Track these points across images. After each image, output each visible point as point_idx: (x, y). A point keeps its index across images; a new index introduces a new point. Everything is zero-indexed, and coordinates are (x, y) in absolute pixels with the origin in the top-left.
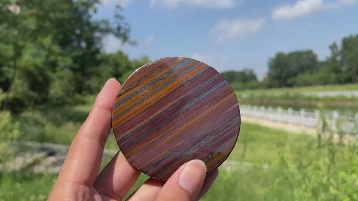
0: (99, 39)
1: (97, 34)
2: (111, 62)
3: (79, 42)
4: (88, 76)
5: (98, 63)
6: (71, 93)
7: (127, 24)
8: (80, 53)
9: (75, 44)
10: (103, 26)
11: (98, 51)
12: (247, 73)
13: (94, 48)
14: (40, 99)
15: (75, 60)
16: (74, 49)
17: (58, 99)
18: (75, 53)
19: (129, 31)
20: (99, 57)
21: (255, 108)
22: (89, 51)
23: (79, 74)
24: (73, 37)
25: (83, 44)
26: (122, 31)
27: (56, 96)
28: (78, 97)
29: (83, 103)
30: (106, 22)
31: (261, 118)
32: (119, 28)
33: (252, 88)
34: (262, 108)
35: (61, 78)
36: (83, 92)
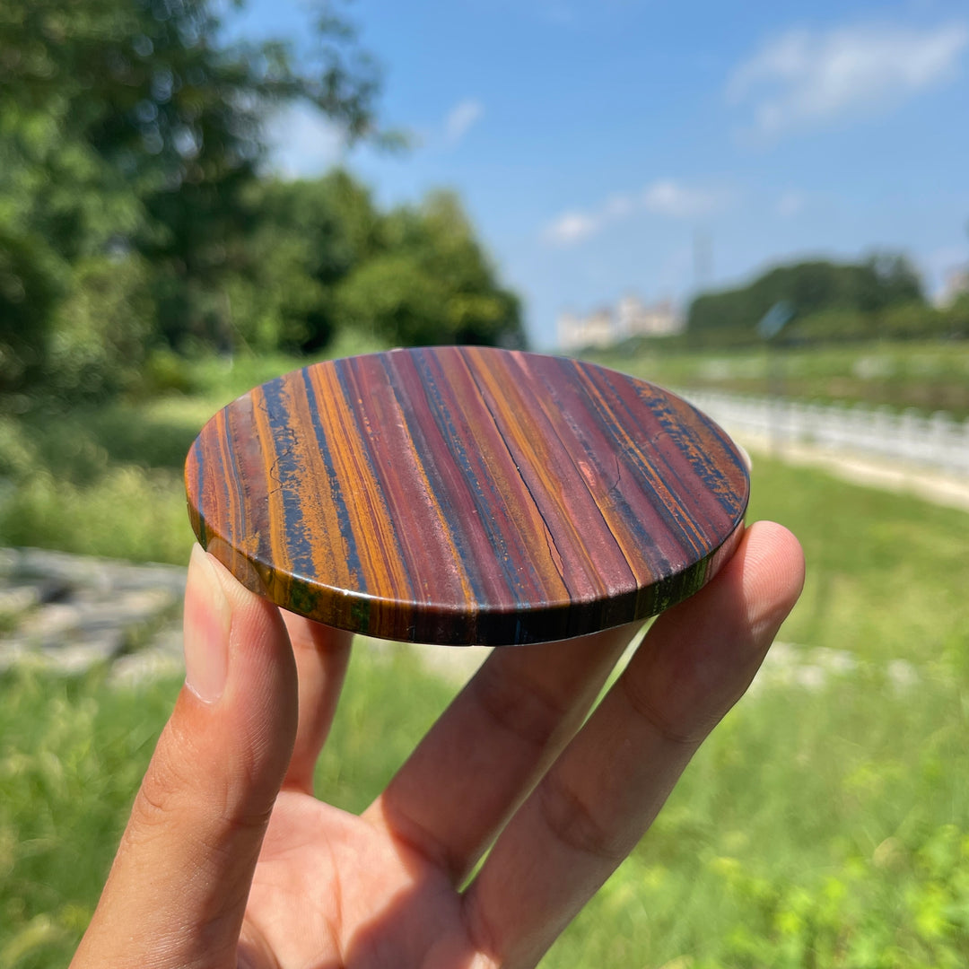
0: (252, 120)
1: (245, 102)
2: (303, 217)
3: (167, 134)
4: (210, 277)
5: (247, 221)
6: (139, 350)
7: (365, 59)
8: (178, 179)
9: (153, 141)
10: (265, 69)
11: (245, 172)
12: (884, 271)
13: (230, 162)
14: (15, 372)
15: (154, 207)
16: (148, 162)
17: (88, 370)
18: (156, 181)
20: (251, 195)
21: (909, 421)
22: (211, 173)
23: (169, 268)
24: (148, 114)
25: (187, 143)
26: (347, 91)
27: (81, 359)
28: (166, 362)
29: (187, 389)
30: (276, 50)
31: (933, 467)
32: (333, 79)
33: (904, 335)
34: (939, 425)
35: (98, 286)
36: (190, 346)
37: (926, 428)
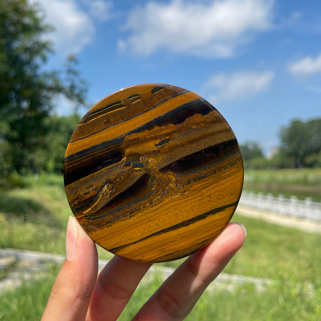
0: (48, 98)
1: (45, 93)
2: (63, 129)
3: (19, 101)
4: (31, 148)
5: (45, 131)
6: (6, 173)
8: (21, 116)
9: (14, 105)
11: (45, 114)
12: (251, 147)
13: (40, 111)
15: (13, 125)
16: (12, 111)
18: (14, 117)
19: (86, 91)
20: (46, 122)
21: (260, 196)
22: (33, 114)
23: (18, 145)
24: (13, 95)
25: (25, 104)
28: (15, 176)
29: (22, 186)
31: (268, 211)
33: (258, 168)
34: (270, 197)
36: (23, 170)
37: (265, 199)
